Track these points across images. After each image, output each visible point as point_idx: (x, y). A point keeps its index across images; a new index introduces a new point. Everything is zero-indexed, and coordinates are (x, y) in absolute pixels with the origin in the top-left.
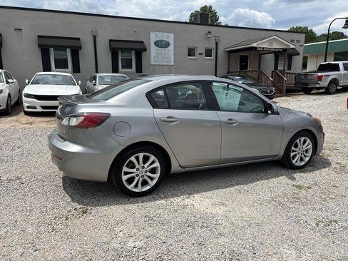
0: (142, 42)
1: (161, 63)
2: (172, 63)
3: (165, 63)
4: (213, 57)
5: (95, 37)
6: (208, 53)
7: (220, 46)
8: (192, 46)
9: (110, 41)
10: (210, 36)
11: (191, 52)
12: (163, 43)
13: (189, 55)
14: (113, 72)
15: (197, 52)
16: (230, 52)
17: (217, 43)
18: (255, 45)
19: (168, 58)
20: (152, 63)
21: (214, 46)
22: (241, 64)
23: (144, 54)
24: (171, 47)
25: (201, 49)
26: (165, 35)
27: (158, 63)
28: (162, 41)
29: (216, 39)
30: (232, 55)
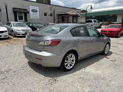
0: (27, 10)
1: (35, 18)
2: (39, 18)
3: (36, 18)
4: (53, 17)
5: (6, 6)
6: (51, 15)
7: (55, 13)
8: (45, 12)
9: (13, 8)
10: (52, 9)
11: (45, 14)
12: (35, 10)
13: (45, 15)
14: (15, 21)
15: (47, 15)
16: (59, 15)
17: (54, 12)
18: (68, 13)
19: (37, 16)
20: (31, 18)
22: (62, 20)
23: (28, 14)
24: (38, 12)
26: (35, 7)
27: (33, 18)
28: (34, 10)
29: (54, 10)
30: (59, 16)
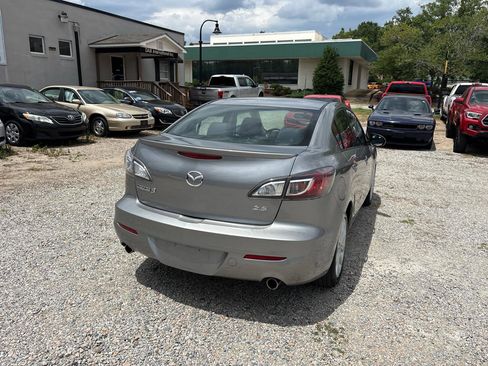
2: (4, 62)
4: (73, 56)
6: (64, 48)
7: (81, 38)
8: (36, 33)
10: (66, 20)
11: (36, 44)
13: (32, 49)
15: (46, 45)
16: (98, 51)
17: (76, 34)
18: (143, 44)
21: (73, 39)
22: (114, 71)
25: (51, 40)
29: (74, 27)
30: (102, 55)
